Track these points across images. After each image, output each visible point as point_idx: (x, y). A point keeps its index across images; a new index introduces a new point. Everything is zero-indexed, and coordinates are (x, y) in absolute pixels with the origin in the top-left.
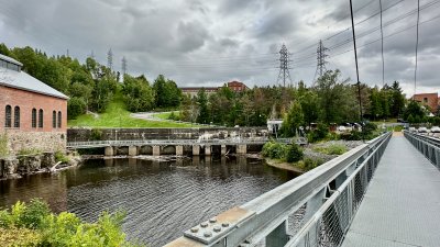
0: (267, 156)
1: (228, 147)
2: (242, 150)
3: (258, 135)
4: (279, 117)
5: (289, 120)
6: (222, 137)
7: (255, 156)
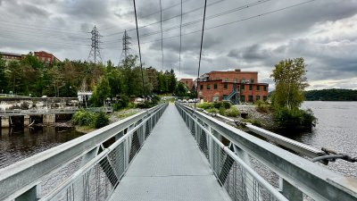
0: (77, 124)
1: (33, 117)
2: (50, 119)
3: (67, 105)
4: (89, 89)
5: (98, 92)
7: (64, 125)
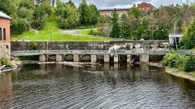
0: (167, 65)
1: (133, 57)
2: (145, 59)
3: (159, 47)
4: (180, 31)
5: (189, 34)
6: (128, 48)
7: (156, 64)
